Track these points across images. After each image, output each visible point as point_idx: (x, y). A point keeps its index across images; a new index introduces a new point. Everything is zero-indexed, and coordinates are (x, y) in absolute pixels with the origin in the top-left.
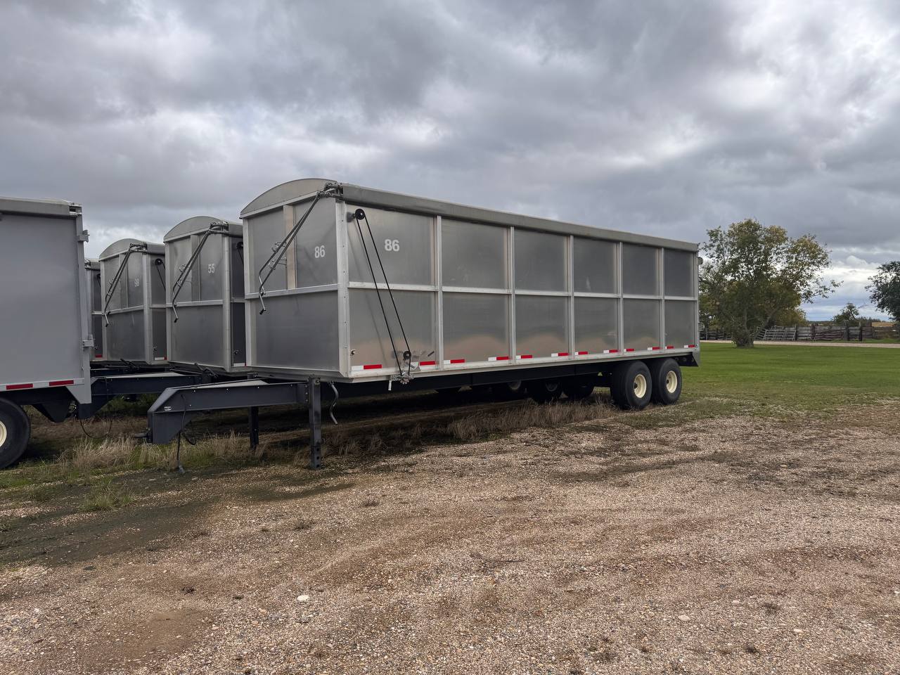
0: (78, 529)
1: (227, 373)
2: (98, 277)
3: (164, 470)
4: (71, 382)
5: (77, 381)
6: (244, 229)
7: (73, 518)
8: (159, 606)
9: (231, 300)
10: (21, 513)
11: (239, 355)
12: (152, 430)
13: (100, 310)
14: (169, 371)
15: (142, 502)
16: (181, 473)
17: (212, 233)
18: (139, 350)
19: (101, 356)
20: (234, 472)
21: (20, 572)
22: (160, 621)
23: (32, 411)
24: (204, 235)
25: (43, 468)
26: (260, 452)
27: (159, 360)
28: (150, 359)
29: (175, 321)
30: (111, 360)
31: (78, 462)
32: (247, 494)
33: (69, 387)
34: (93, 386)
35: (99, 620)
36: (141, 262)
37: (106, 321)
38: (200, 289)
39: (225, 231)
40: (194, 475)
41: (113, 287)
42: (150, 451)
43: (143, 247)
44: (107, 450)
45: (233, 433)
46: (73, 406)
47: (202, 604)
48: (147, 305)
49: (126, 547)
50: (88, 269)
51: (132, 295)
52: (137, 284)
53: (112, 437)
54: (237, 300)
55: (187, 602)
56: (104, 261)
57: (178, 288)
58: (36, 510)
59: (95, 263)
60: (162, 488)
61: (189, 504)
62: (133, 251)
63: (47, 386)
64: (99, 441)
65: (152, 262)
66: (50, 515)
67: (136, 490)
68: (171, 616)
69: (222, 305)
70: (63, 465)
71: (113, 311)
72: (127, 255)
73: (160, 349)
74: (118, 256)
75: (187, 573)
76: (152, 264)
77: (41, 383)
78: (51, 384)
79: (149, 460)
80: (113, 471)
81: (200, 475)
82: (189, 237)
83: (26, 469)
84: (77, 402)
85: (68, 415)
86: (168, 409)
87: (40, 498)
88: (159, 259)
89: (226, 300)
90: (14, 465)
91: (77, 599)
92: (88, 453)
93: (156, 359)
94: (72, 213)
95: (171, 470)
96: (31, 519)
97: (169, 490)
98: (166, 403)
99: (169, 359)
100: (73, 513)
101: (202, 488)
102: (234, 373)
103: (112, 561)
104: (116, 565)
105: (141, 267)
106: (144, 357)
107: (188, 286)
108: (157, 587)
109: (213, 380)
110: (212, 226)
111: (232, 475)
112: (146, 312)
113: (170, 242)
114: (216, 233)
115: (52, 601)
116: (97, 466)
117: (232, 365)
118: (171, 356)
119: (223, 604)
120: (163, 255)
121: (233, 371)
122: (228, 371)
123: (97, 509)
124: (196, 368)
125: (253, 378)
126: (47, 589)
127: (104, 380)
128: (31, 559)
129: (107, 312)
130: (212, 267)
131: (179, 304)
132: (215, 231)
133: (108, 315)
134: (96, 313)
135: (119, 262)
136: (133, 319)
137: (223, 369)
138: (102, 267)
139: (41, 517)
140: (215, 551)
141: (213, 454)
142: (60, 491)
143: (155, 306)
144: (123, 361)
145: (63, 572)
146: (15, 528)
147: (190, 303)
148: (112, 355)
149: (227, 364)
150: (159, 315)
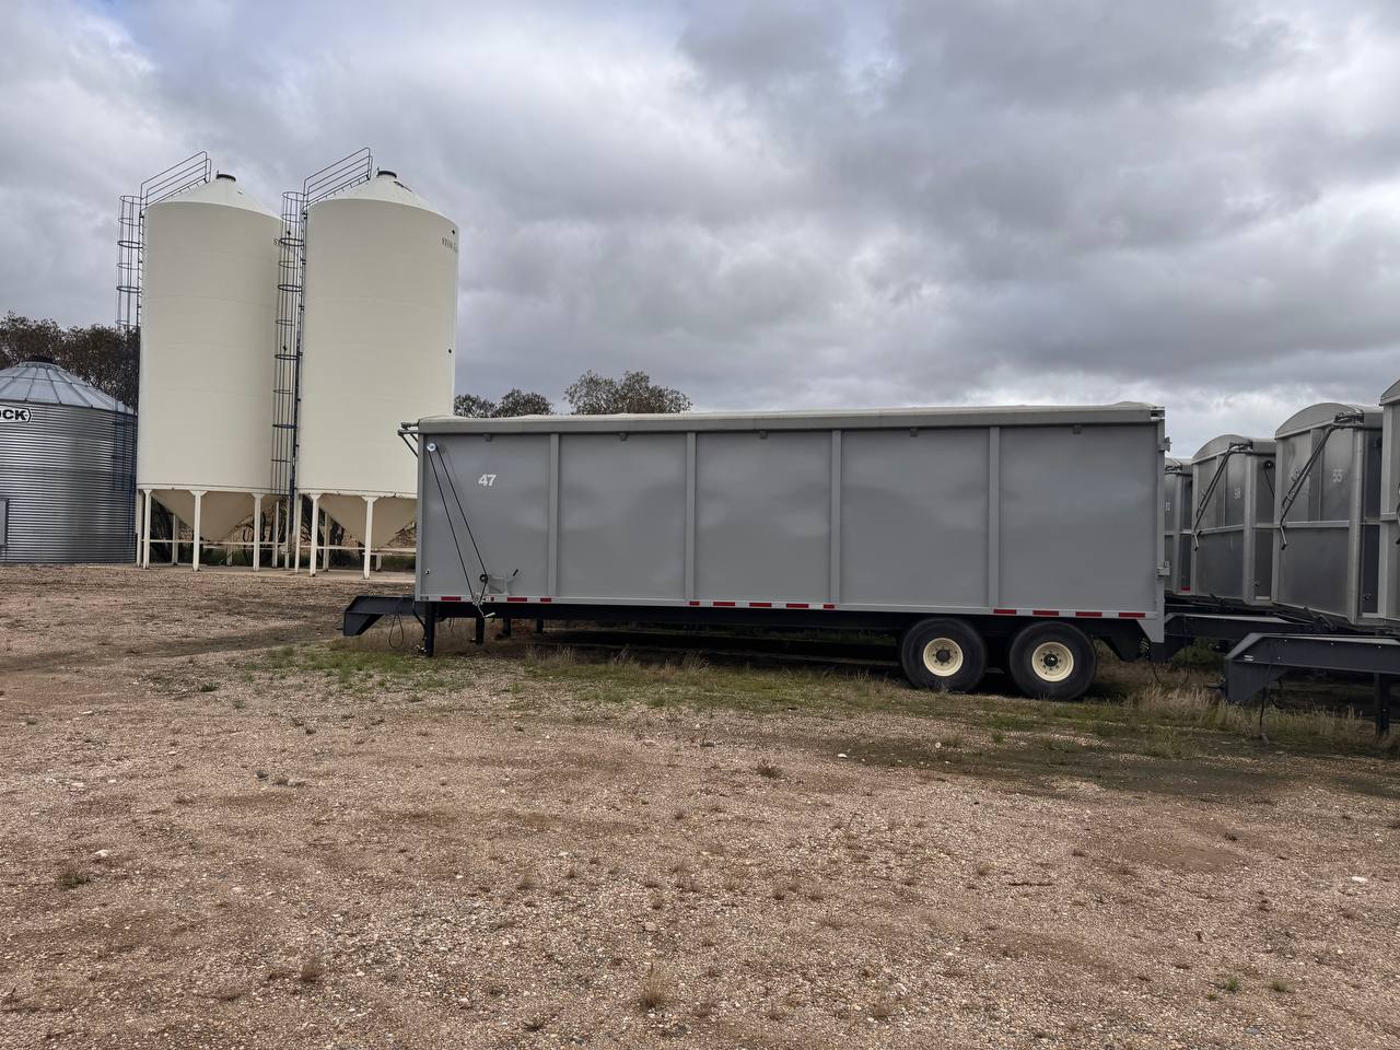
0: (1134, 767)
1: (1350, 625)
2: (1191, 483)
3: (1244, 735)
4: (1142, 615)
5: (1148, 614)
6: (1385, 418)
7: (1131, 757)
8: (1198, 840)
9: (1362, 520)
10: (1082, 741)
11: (1369, 602)
12: (1227, 681)
13: (1190, 528)
14: (1271, 615)
15: (1206, 760)
16: (1263, 743)
17: (1337, 427)
18: (1237, 585)
19: (1188, 589)
20: (1337, 757)
21: (1078, 784)
22: (1193, 849)
23: (1103, 648)
24: (1327, 430)
25: (1107, 708)
26: (1386, 743)
27: (1261, 600)
28: (1248, 596)
29: (1283, 548)
30: (1199, 594)
31: (1144, 708)
32: (1344, 782)
33: (1141, 622)
34: (1166, 625)
35: (1138, 833)
36: (1245, 466)
37: (1196, 543)
38: (1319, 505)
39: (1358, 423)
40: (1280, 749)
41: (1206, 499)
42: (1230, 713)
43: (1247, 445)
44: (1178, 701)
45: (1351, 711)
46: (1144, 646)
47: (1241, 851)
48: (1249, 523)
49: (1178, 792)
50: (1178, 474)
51: (1231, 510)
52: (1238, 495)
53: (1185, 687)
54: (1371, 522)
55: (1227, 845)
56: (1199, 464)
57: (1288, 503)
58: (1096, 743)
59: (1187, 466)
60: (1233, 751)
61: (1263, 774)
62: (1234, 452)
63: (1116, 616)
64: (1168, 688)
65: (1259, 465)
66: (1109, 750)
67: (1203, 748)
68: (1207, 849)
69: (1347, 529)
70: (1127, 707)
71: (1206, 530)
72: (1226, 456)
73: (1263, 586)
74: (1215, 458)
75: (1233, 825)
76: (1259, 469)
77: (1110, 613)
78: (1121, 614)
79: (1228, 720)
80: (1181, 725)
81: (1289, 751)
82: (1308, 431)
83: (1089, 706)
84: (1149, 642)
85: (1139, 655)
86: (1249, 658)
87: (1101, 733)
88: (1269, 462)
89: (1355, 523)
90: (1079, 699)
91: (1124, 814)
92: (1154, 699)
93: (1258, 598)
94: (1154, 419)
95: (1252, 738)
96: (1090, 748)
97: (1244, 756)
98: (1247, 651)
99: (1274, 600)
100: (1132, 752)
101: (1285, 763)
102: (1361, 626)
103: (1160, 798)
104: (1164, 802)
105: (1243, 470)
106: (1240, 593)
107: (1303, 498)
108: (1200, 827)
109: (1330, 632)
110: (1337, 418)
111: (1333, 759)
112: (1247, 533)
113: (1285, 439)
114: (1343, 428)
115: (1101, 810)
116: (1164, 717)
117: (1359, 614)
118: (1276, 596)
119: (1264, 858)
120: (1274, 455)
121: (1361, 623)
122: (1353, 623)
123: (1155, 755)
124: (1306, 614)
125: (1382, 634)
126: (1098, 801)
127: (1182, 617)
128: (1087, 778)
129: (1198, 531)
130: (1337, 475)
131: (1289, 524)
132: (1343, 425)
133: (1199, 535)
134: (1186, 532)
135: (1216, 465)
136: (1231, 542)
137: (1344, 618)
138: (1196, 472)
139: (1101, 749)
140: (1274, 818)
141: (1316, 733)
142: (1123, 732)
143: (1259, 525)
144: (1213, 597)
145: (1111, 793)
146: (1076, 752)
147: (1304, 523)
148: (1202, 589)
149: (1351, 614)
150: (1263, 538)
